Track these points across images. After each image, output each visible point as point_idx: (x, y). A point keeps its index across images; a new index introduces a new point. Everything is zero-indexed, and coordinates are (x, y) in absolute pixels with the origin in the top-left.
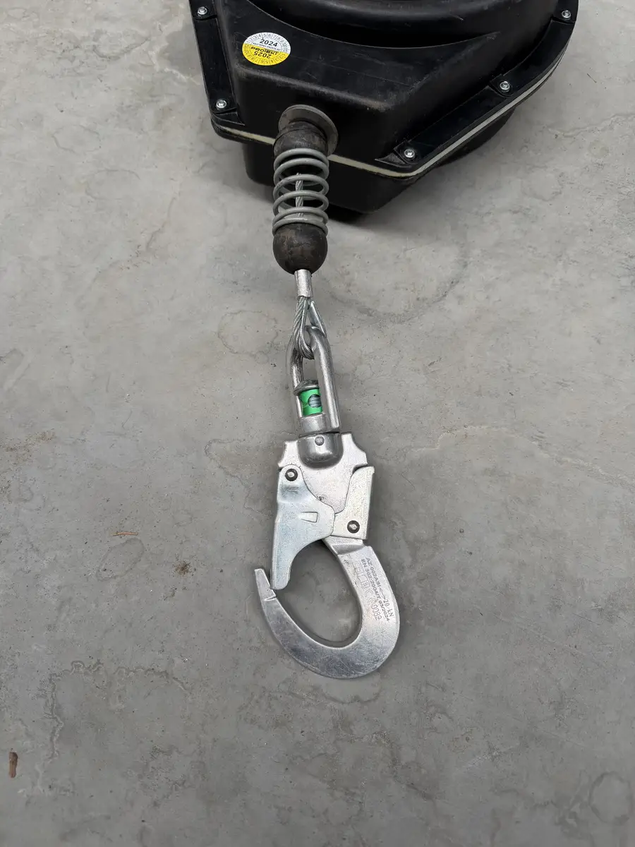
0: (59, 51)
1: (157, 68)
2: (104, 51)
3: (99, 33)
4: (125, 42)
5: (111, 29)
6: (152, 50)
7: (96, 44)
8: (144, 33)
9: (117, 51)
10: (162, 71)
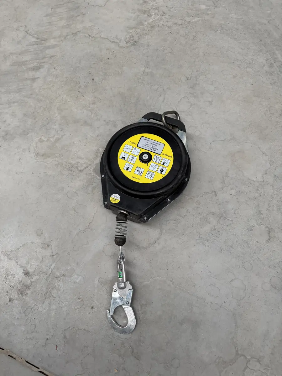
0: (68, 168)
1: (92, 174)
2: (79, 168)
3: (78, 162)
4: (85, 166)
5: (81, 161)
6: (91, 169)
7: (77, 166)
8: (89, 163)
9: (82, 168)
10: (93, 175)
